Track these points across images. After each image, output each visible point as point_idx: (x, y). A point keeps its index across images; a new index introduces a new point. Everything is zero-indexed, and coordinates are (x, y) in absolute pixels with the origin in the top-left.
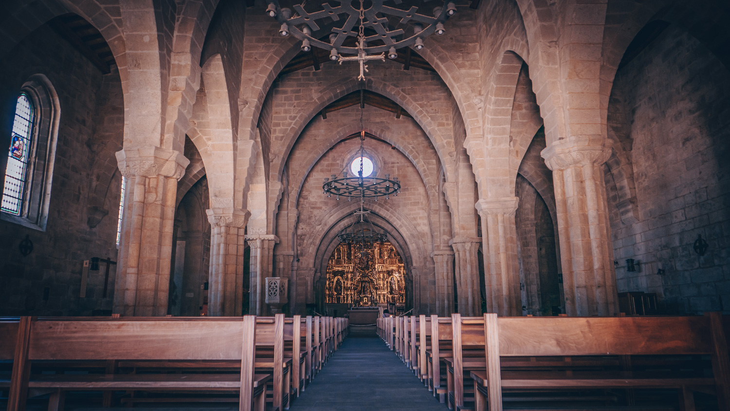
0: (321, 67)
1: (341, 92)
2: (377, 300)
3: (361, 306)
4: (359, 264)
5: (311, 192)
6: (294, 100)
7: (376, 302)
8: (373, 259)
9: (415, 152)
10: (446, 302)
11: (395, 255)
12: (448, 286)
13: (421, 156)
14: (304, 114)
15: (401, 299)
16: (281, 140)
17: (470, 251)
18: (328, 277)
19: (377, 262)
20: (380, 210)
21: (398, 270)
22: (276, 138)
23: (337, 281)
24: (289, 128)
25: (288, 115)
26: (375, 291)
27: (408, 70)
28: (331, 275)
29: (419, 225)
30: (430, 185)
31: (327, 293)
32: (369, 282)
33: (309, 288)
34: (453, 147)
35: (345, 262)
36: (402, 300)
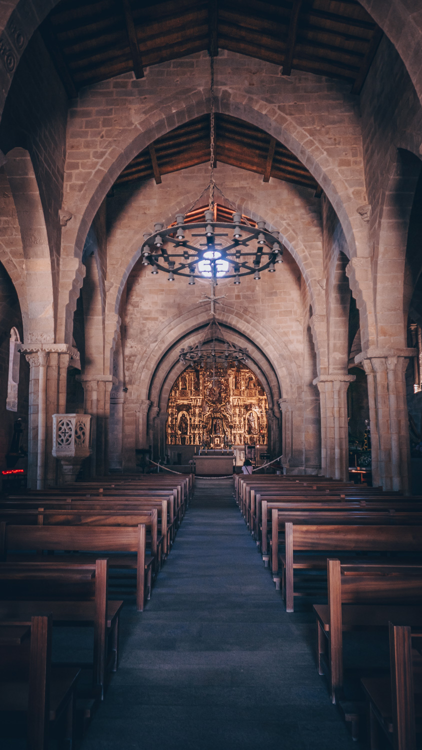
0: (145, 73)
1: (178, 113)
2: (232, 442)
3: (212, 448)
4: (210, 395)
5: (143, 297)
6: (101, 126)
7: (230, 444)
8: (226, 389)
9: (291, 231)
10: (337, 451)
11: (254, 385)
12: (340, 427)
13: (300, 237)
14: (117, 148)
15: (261, 440)
16: (80, 191)
17: (395, 371)
18: (170, 413)
19: (231, 394)
20: (238, 322)
21: (259, 404)
22: (72, 187)
23: (181, 418)
24: (94, 172)
25: (92, 151)
26: (229, 430)
27: (289, 75)
28: (174, 410)
29: (291, 342)
30: (314, 278)
31: (169, 431)
32: (222, 419)
33: (141, 427)
34: (365, 200)
35: (191, 394)
36: (263, 441)
